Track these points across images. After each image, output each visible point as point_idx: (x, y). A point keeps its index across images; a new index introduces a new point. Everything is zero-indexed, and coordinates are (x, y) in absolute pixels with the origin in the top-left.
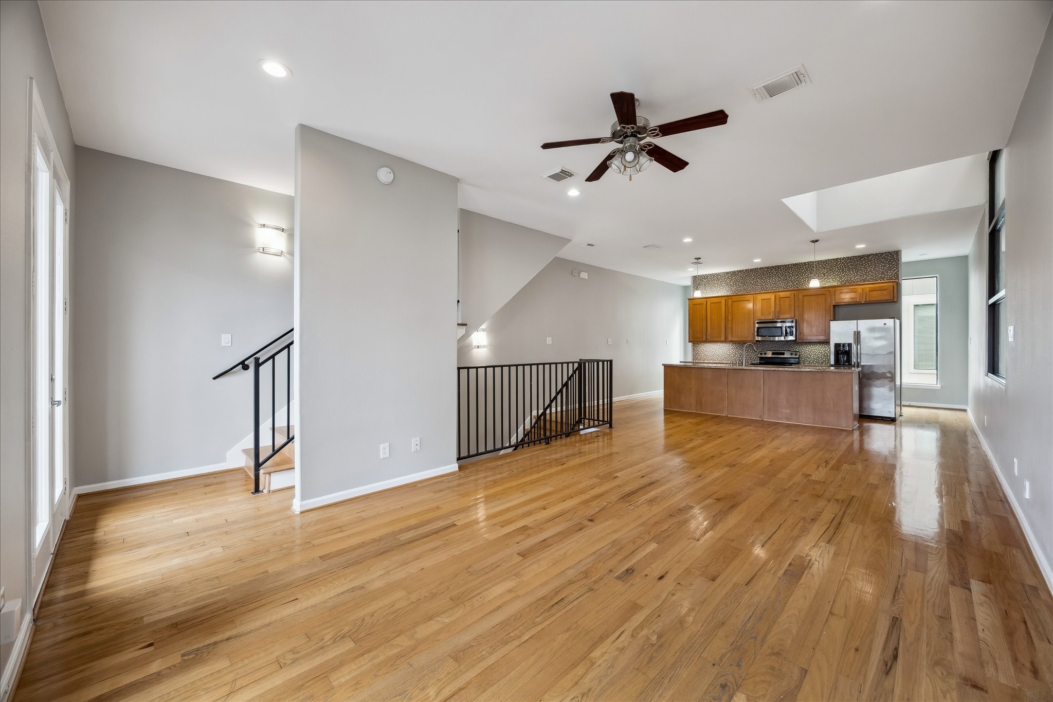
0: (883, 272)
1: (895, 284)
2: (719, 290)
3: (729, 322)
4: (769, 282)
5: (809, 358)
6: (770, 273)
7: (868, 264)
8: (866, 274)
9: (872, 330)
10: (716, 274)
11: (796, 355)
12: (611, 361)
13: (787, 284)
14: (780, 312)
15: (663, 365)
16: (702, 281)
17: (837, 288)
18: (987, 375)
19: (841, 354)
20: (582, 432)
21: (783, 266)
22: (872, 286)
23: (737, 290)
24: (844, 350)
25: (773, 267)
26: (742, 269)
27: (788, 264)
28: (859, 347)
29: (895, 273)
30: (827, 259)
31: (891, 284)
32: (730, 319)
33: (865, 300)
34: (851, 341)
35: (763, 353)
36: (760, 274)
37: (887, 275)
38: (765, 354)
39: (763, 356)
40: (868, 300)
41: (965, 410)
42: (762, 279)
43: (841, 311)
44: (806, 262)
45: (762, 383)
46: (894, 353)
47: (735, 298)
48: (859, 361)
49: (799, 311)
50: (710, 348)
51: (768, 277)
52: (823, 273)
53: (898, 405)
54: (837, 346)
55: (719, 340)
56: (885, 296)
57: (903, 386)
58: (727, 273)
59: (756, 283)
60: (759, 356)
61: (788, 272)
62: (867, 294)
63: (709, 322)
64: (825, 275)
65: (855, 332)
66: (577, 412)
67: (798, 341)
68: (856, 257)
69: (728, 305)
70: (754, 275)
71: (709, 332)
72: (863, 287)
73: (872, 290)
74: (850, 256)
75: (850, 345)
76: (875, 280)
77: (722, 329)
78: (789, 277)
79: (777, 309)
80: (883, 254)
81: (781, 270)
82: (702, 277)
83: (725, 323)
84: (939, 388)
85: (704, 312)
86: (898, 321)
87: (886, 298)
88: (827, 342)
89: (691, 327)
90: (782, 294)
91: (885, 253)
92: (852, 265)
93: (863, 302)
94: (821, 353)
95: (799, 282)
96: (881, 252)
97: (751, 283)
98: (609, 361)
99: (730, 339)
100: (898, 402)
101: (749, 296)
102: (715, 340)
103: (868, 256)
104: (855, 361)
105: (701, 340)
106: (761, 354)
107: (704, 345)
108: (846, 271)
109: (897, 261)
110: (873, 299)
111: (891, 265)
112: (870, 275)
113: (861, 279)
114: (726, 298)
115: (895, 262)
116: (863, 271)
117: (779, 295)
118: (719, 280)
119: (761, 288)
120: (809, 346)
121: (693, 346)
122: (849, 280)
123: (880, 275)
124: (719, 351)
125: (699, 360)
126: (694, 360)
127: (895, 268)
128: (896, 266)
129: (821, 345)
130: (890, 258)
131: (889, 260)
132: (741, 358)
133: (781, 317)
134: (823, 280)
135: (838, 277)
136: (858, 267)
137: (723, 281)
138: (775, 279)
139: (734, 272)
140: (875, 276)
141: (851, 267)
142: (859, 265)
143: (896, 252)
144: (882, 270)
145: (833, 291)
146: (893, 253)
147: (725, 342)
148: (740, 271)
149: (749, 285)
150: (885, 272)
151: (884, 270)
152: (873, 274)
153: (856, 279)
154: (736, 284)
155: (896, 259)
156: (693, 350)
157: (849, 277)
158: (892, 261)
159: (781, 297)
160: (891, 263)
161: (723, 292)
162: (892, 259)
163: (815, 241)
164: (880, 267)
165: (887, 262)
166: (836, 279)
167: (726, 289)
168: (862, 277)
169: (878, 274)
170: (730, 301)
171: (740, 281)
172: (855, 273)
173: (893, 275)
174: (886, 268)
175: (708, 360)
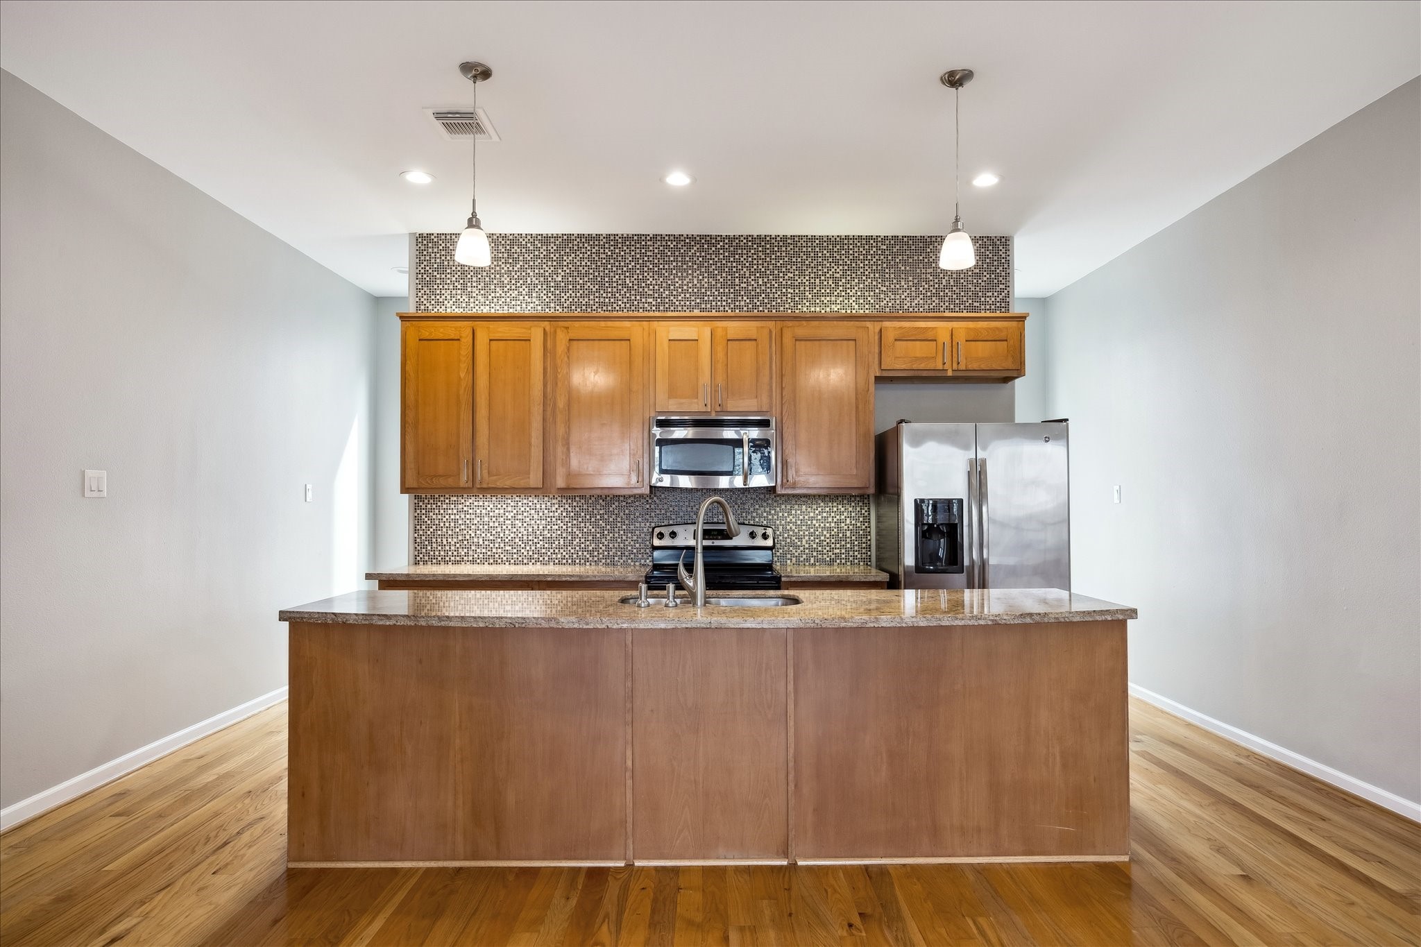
0: (976, 295)
1: (1021, 326)
2: (515, 299)
3: (560, 418)
5: (797, 547)
9: (1016, 457)
11: (765, 537)
13: (734, 301)
14: (728, 390)
15: (284, 616)
16: (453, 259)
17: (882, 324)
21: (723, 238)
22: (971, 325)
23: (579, 305)
25: (692, 238)
27: (737, 233)
28: (985, 509)
30: (843, 234)
31: (1014, 324)
32: (561, 404)
33: (955, 366)
36: (655, 256)
38: (673, 535)
39: (665, 542)
40: (962, 367)
42: (660, 275)
44: (789, 234)
48: (985, 557)
49: (782, 390)
50: (481, 516)
51: (678, 268)
52: (832, 277)
54: (923, 507)
55: (522, 484)
56: (1002, 361)
58: (546, 239)
59: (639, 285)
60: (655, 542)
61: (738, 262)
62: (962, 347)
63: (482, 412)
64: (837, 285)
65: (971, 460)
67: (776, 490)
69: (554, 352)
70: (634, 259)
71: (482, 454)
72: (949, 324)
73: (969, 338)
74: (900, 234)
75: (961, 501)
76: (974, 309)
77: (533, 440)
79: (720, 380)
83: (544, 420)
85: (464, 375)
87: (1006, 364)
89: (409, 429)
90: (732, 328)
92: (905, 263)
93: (950, 373)
94: (830, 529)
95: (767, 296)
97: (624, 285)
99: (559, 480)
101: (627, 324)
102: (505, 483)
104: (974, 557)
105: (451, 482)
106: (661, 536)
107: (456, 503)
108: (890, 280)
109: (1006, 266)
110: (975, 366)
111: (993, 276)
112: (947, 299)
113: (926, 307)
114: (546, 324)
115: (1001, 268)
116: (932, 283)
117: (725, 329)
118: (516, 261)
119: (658, 306)
120: (796, 507)
121: (416, 507)
122: (898, 307)
123: (970, 301)
124: (513, 526)
125: (439, 563)
126: (417, 563)
127: (1001, 286)
128: (1003, 281)
129: (830, 504)
130: (990, 256)
131: (988, 260)
132: (591, 553)
133: (732, 405)
134: (833, 299)
135: (872, 294)
136: (918, 271)
137: (531, 267)
138: (700, 281)
139: (567, 239)
140: (957, 301)
141: (903, 268)
142: (921, 265)
143: (1003, 240)
144: (973, 289)
145: (877, 330)
146: (998, 243)
147: (542, 491)
148: (590, 238)
149: (619, 291)
150: (980, 294)
151: (978, 289)
152: (955, 296)
153: (913, 304)
154: (574, 283)
155: (1003, 261)
156: (417, 522)
157: (898, 297)
158: (995, 263)
159: (729, 337)
160: (993, 268)
161: (529, 305)
162: (995, 258)
163: (955, 80)
164: (970, 278)
165: (985, 266)
166: (865, 298)
167: (539, 297)
168: (929, 302)
169: (965, 299)
170: (562, 338)
171: (587, 274)
172: (913, 289)
173: (998, 304)
174: (983, 284)
175: (473, 562)
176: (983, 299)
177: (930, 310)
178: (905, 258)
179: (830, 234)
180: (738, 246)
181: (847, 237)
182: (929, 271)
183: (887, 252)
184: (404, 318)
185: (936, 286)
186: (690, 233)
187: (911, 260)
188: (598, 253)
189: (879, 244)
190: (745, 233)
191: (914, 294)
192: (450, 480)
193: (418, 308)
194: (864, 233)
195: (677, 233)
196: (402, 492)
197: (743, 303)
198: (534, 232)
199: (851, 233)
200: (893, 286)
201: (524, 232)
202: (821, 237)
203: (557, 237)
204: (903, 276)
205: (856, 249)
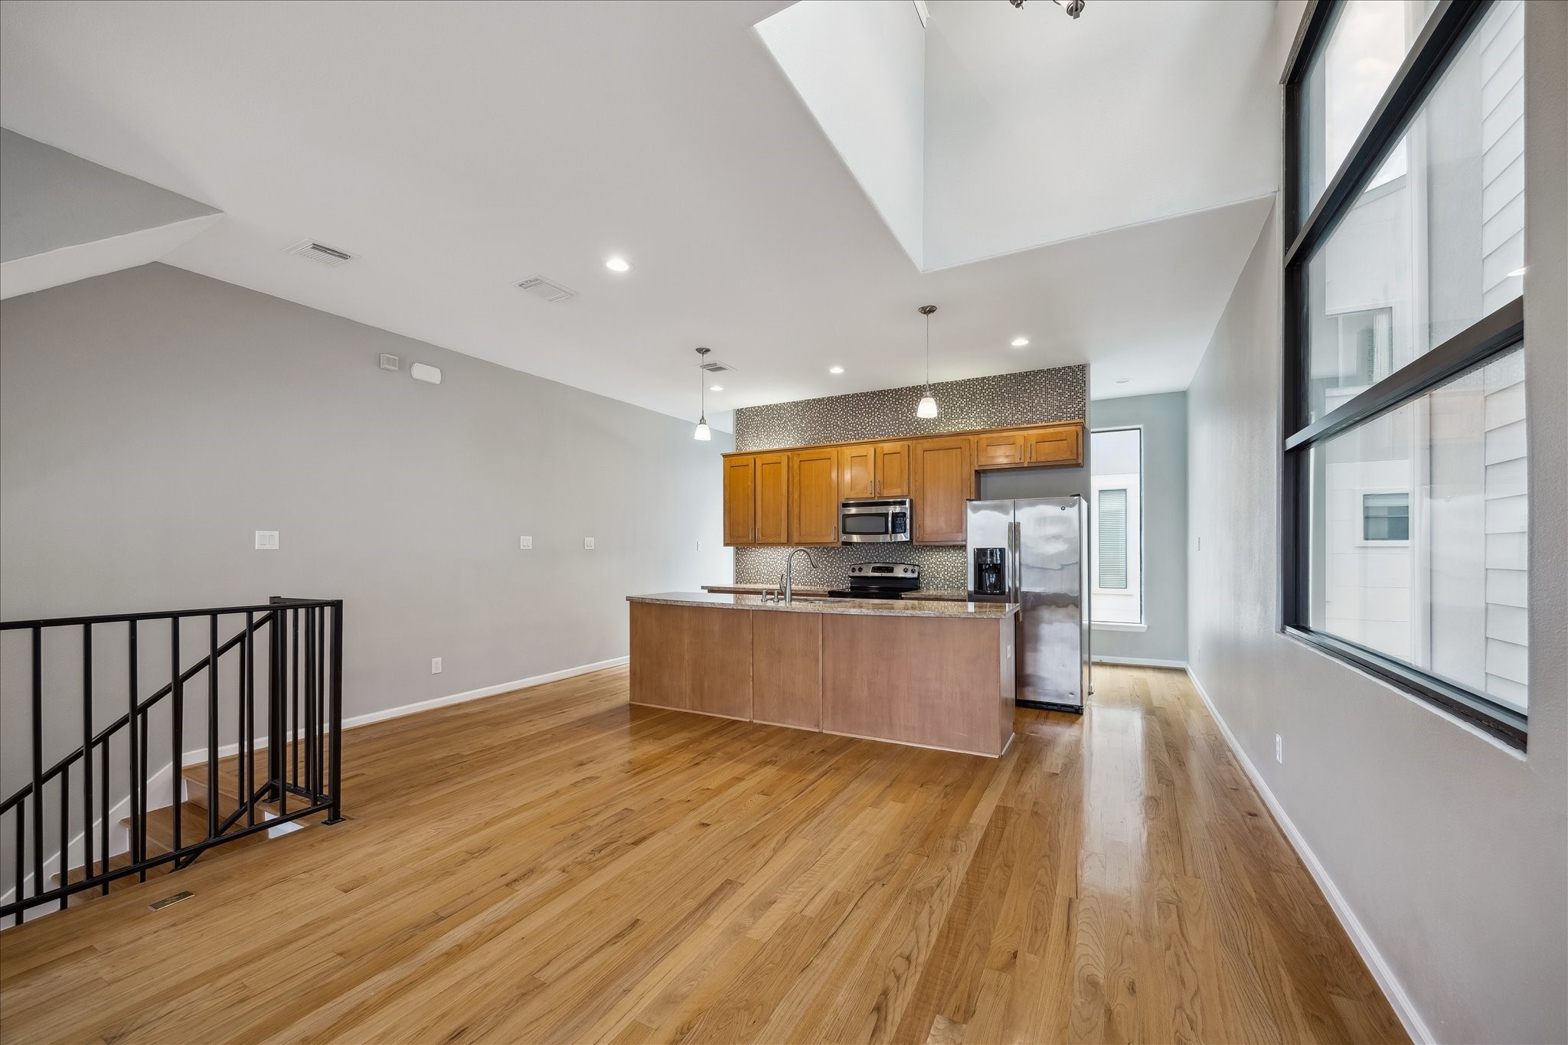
0: (1059, 408)
1: (1079, 428)
3: (795, 505)
4: (868, 423)
5: (936, 578)
6: (869, 404)
7: (1036, 390)
8: (1031, 411)
9: (1042, 520)
10: (776, 406)
11: (913, 571)
12: (337, 606)
13: (899, 428)
14: (884, 484)
15: (628, 599)
16: (753, 420)
17: (983, 436)
18: (1283, 630)
19: (987, 570)
20: (273, 833)
21: (892, 391)
22: (1041, 431)
23: (812, 438)
24: (992, 561)
25: (874, 393)
26: (821, 397)
27: (900, 387)
28: (1017, 555)
29: (1080, 409)
30: (966, 378)
31: (1073, 428)
32: (796, 496)
33: (1029, 461)
34: (1004, 544)
35: (857, 567)
36: (854, 406)
37: (1067, 412)
38: (860, 570)
39: (857, 574)
40: (1033, 460)
41: (1182, 671)
42: (856, 417)
43: (991, 483)
45: (820, 643)
46: (1076, 564)
47: (805, 455)
48: (1018, 585)
49: (916, 481)
51: (866, 412)
52: (959, 407)
53: (1085, 663)
54: (980, 553)
55: (777, 541)
56: (1063, 454)
57: (1092, 628)
58: (796, 404)
59: (845, 425)
60: (851, 574)
61: (901, 404)
62: (1033, 447)
63: (759, 503)
64: (962, 412)
65: (1010, 523)
66: (326, 748)
67: (915, 543)
68: (1014, 375)
69: (793, 468)
70: (843, 410)
71: (759, 525)
72: (1025, 433)
73: (1042, 440)
74: (1004, 373)
75: (1002, 551)
76: (1047, 421)
77: (783, 517)
78: (903, 413)
79: (879, 477)
80: (1059, 370)
81: (888, 400)
82: (753, 412)
83: (788, 506)
84: (1144, 631)
85: (751, 484)
86: (1084, 504)
87: (1065, 457)
88: (963, 547)
89: (727, 513)
90: (888, 447)
91: (1064, 368)
92: (1008, 391)
93: (1026, 465)
94: (957, 567)
96: (1057, 367)
97: (837, 425)
98: (328, 603)
99: (796, 539)
100: (1085, 657)
101: (829, 449)
102: (771, 541)
103: (1036, 373)
104: (1011, 586)
106: (854, 570)
108: (998, 404)
109: (1083, 385)
110: (1043, 459)
111: (1073, 393)
112: (1038, 413)
113: (1023, 420)
114: (789, 453)
115: (1079, 387)
116: (1027, 403)
117: (883, 448)
118: (782, 418)
119: (855, 436)
120: (936, 553)
121: (737, 553)
122: (1003, 421)
123: (1055, 413)
124: (781, 564)
125: (746, 583)
126: (737, 583)
127: (1079, 400)
128: (1081, 396)
129: (957, 551)
130: (1071, 379)
131: (1069, 383)
132: (819, 579)
133: (885, 494)
134: (960, 420)
135: (985, 414)
136: (1018, 396)
137: (789, 421)
138: (878, 418)
139: (808, 402)
140: (1046, 414)
141: (1007, 395)
142: (1019, 392)
143: (1081, 367)
144: (1058, 404)
145: (976, 441)
146: (1077, 370)
147: (788, 543)
148: (819, 400)
149: (834, 429)
150: (1063, 407)
151: (1061, 403)
152: (1044, 411)
153: (1014, 419)
154: (811, 427)
155: (1081, 382)
156: (737, 560)
157: (1003, 415)
158: (1075, 384)
159: (885, 452)
160: (1073, 388)
161: (788, 442)
162: (1075, 381)
163: (928, 310)
164: (1055, 397)
165: (1067, 387)
166: (981, 418)
167: (793, 437)
168: (1025, 416)
169: (1051, 411)
170: (796, 461)
171: (818, 421)
172: (1014, 408)
173: (1077, 413)
174: (1065, 400)
175: (762, 583)
176: (1065, 410)
177: (1025, 422)
178: (1009, 388)
179: (958, 379)
180: (901, 394)
181: (969, 380)
182: (1025, 395)
183: (996, 387)
184: (725, 456)
185: (1031, 405)
186: (873, 390)
187: (1012, 390)
188: (823, 409)
189: (991, 382)
190: (905, 386)
191: (1014, 412)
192: (744, 539)
193: (737, 449)
194: (980, 376)
195: (865, 391)
196: (726, 544)
197: (903, 429)
198: (791, 401)
199: (971, 377)
200: (1000, 408)
201: (786, 402)
202: (952, 383)
203: (801, 402)
204: (1007, 401)
205: (975, 387)
